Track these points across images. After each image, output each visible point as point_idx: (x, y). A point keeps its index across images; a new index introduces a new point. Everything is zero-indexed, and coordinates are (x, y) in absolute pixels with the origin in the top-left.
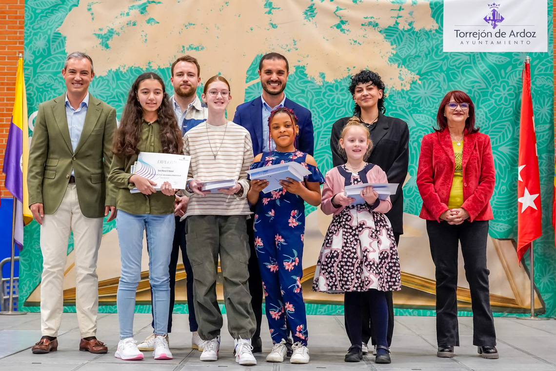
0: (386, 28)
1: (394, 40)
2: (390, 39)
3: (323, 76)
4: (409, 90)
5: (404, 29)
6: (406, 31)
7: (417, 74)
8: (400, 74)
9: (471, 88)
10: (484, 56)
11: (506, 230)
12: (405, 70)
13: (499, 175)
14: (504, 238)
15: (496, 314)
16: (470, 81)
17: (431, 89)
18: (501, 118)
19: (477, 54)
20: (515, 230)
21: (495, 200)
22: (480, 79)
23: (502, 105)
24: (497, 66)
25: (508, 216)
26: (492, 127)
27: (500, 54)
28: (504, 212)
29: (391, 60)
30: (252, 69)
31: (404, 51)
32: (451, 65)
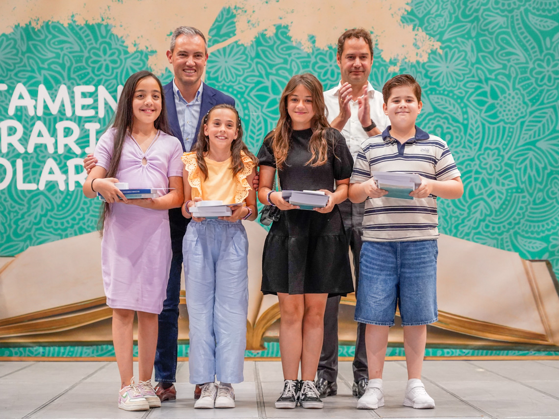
3: (313, 40)
4: (427, 62)
7: (437, 41)
8: (415, 39)
9: (506, 62)
10: (525, 18)
11: (540, 249)
12: (421, 34)
13: (535, 179)
14: (537, 259)
15: (521, 352)
16: (506, 53)
17: (455, 61)
18: (542, 103)
19: (517, 16)
20: (551, 250)
21: (529, 210)
22: (519, 51)
23: (545, 87)
24: (541, 32)
25: (543, 232)
26: (530, 115)
27: (546, 17)
28: (539, 227)
29: (404, 20)
30: (215, 28)
31: (422, 8)
32: (482, 30)
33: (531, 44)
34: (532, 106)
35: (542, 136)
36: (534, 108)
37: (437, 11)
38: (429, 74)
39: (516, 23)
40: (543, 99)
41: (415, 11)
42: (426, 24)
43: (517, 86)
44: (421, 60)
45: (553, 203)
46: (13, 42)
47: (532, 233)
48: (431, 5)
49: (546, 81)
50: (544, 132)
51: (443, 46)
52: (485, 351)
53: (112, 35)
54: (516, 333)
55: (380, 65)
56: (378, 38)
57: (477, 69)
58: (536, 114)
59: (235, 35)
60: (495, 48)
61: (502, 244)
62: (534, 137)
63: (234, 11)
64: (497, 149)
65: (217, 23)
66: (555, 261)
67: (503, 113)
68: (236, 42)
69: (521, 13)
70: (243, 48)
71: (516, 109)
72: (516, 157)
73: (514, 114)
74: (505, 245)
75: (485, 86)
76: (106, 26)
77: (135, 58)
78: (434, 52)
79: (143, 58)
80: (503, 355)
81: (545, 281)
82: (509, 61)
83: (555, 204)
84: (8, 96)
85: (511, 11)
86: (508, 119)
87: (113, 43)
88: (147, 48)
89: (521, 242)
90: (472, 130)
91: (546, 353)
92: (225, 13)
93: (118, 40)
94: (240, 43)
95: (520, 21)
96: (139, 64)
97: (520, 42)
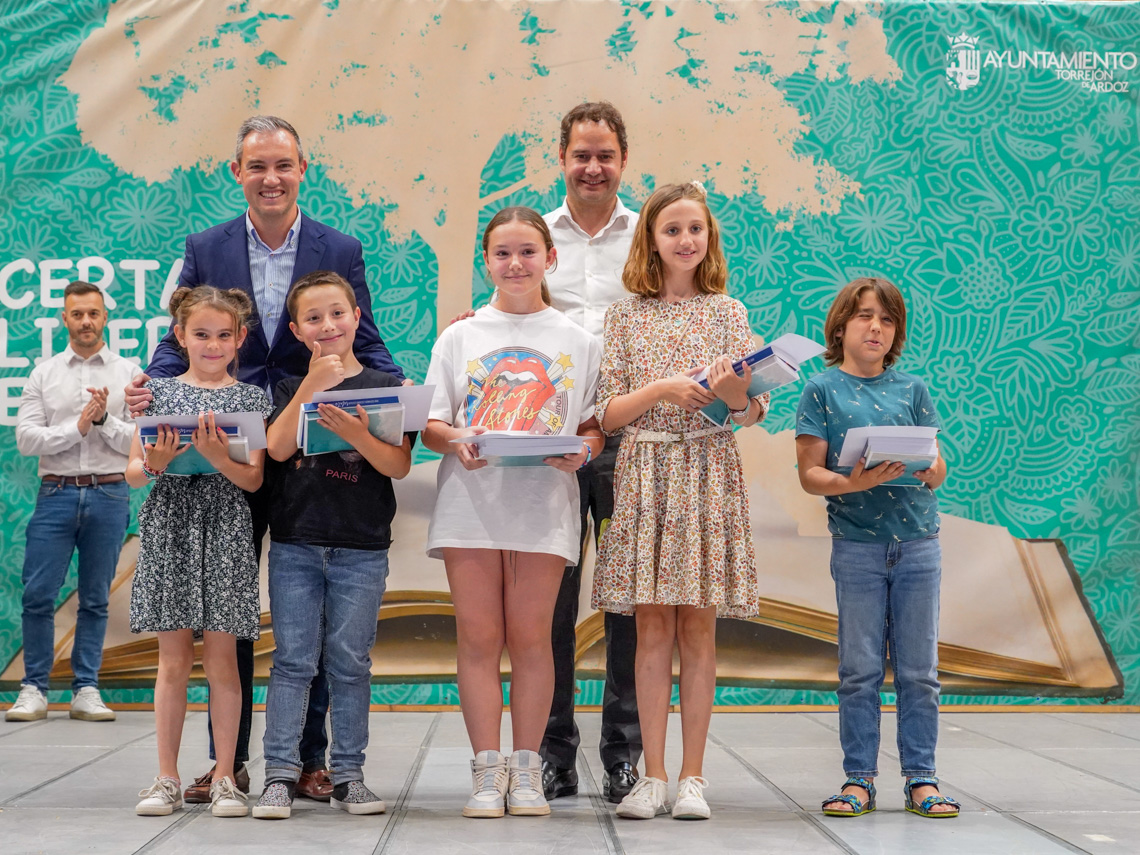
0: (789, 75)
1: (806, 103)
2: (797, 100)
3: (650, 182)
4: (839, 215)
5: (827, 79)
6: (831, 84)
7: (855, 180)
8: (819, 178)
9: (972, 212)
10: (1001, 142)
11: (1044, 520)
12: (829, 169)
13: (1030, 402)
14: (1040, 537)
15: (1019, 699)
16: (969, 197)
17: (886, 212)
18: (1036, 277)
19: (986, 137)
20: (1063, 521)
21: (1022, 455)
22: (991, 193)
23: (1039, 250)
24: (1028, 163)
25: (1049, 491)
26: (1017, 297)
27: (1035, 138)
28: (1040, 482)
29: (799, 148)
30: (493, 167)
31: (828, 128)
32: (928, 161)
33: (1013, 181)
34: (1019, 282)
35: (1038, 332)
36: (1023, 285)
37: (853, 132)
38: (843, 233)
39: (985, 149)
40: (1038, 270)
41: (817, 133)
42: (836, 154)
43: (991, 251)
44: (829, 212)
45: (1062, 442)
46: (170, 194)
47: (1030, 493)
48: (842, 123)
49: (1040, 241)
50: (1041, 326)
51: (866, 188)
52: (956, 697)
53: (327, 180)
54: (1011, 665)
55: (762, 220)
56: (756, 177)
57: (924, 224)
58: (1027, 295)
59: (523, 177)
60: (952, 190)
61: (978, 512)
62: (1025, 333)
63: (522, 140)
64: (963, 353)
65: (494, 160)
66: (1072, 540)
67: (970, 294)
68: (525, 188)
69: (993, 132)
70: (536, 199)
71: (992, 289)
72: (997, 365)
73: (989, 296)
74: (984, 513)
75: (937, 250)
76: (318, 168)
77: (364, 216)
78: (850, 199)
79: (376, 216)
80: (987, 704)
81: (1055, 575)
82: (976, 210)
83: (1067, 444)
84: (161, 279)
85: (976, 130)
86: (978, 304)
87: (327, 193)
88: (383, 200)
89: (1011, 508)
90: (917, 322)
91: (1065, 699)
92: (508, 144)
93: (336, 189)
94: (532, 189)
95: (992, 146)
96: (370, 226)
97: (993, 179)
